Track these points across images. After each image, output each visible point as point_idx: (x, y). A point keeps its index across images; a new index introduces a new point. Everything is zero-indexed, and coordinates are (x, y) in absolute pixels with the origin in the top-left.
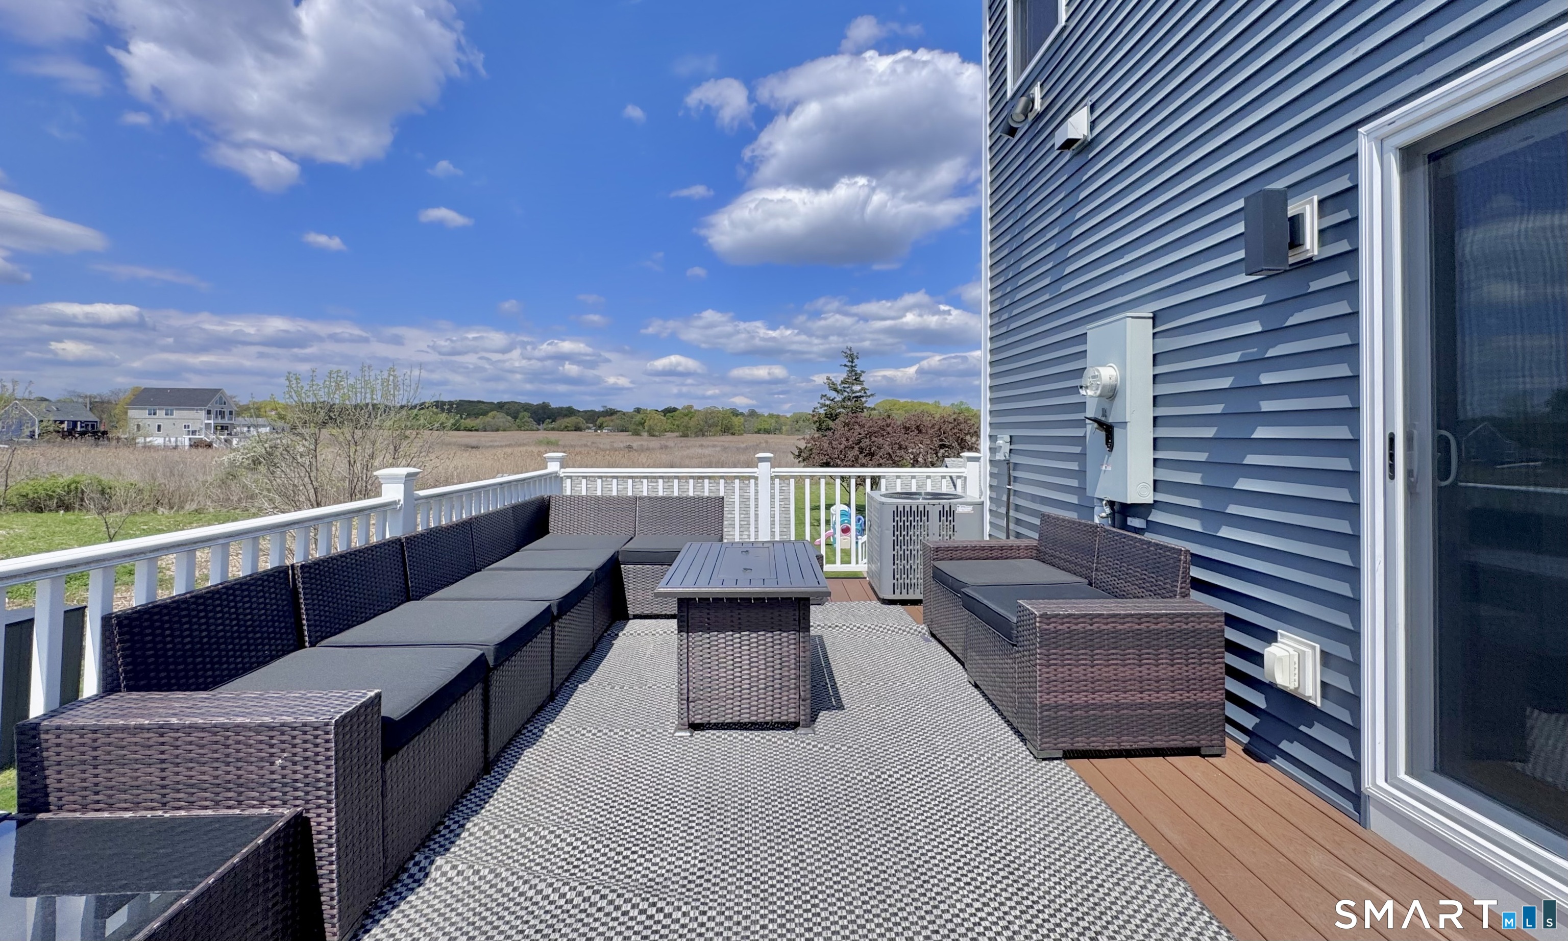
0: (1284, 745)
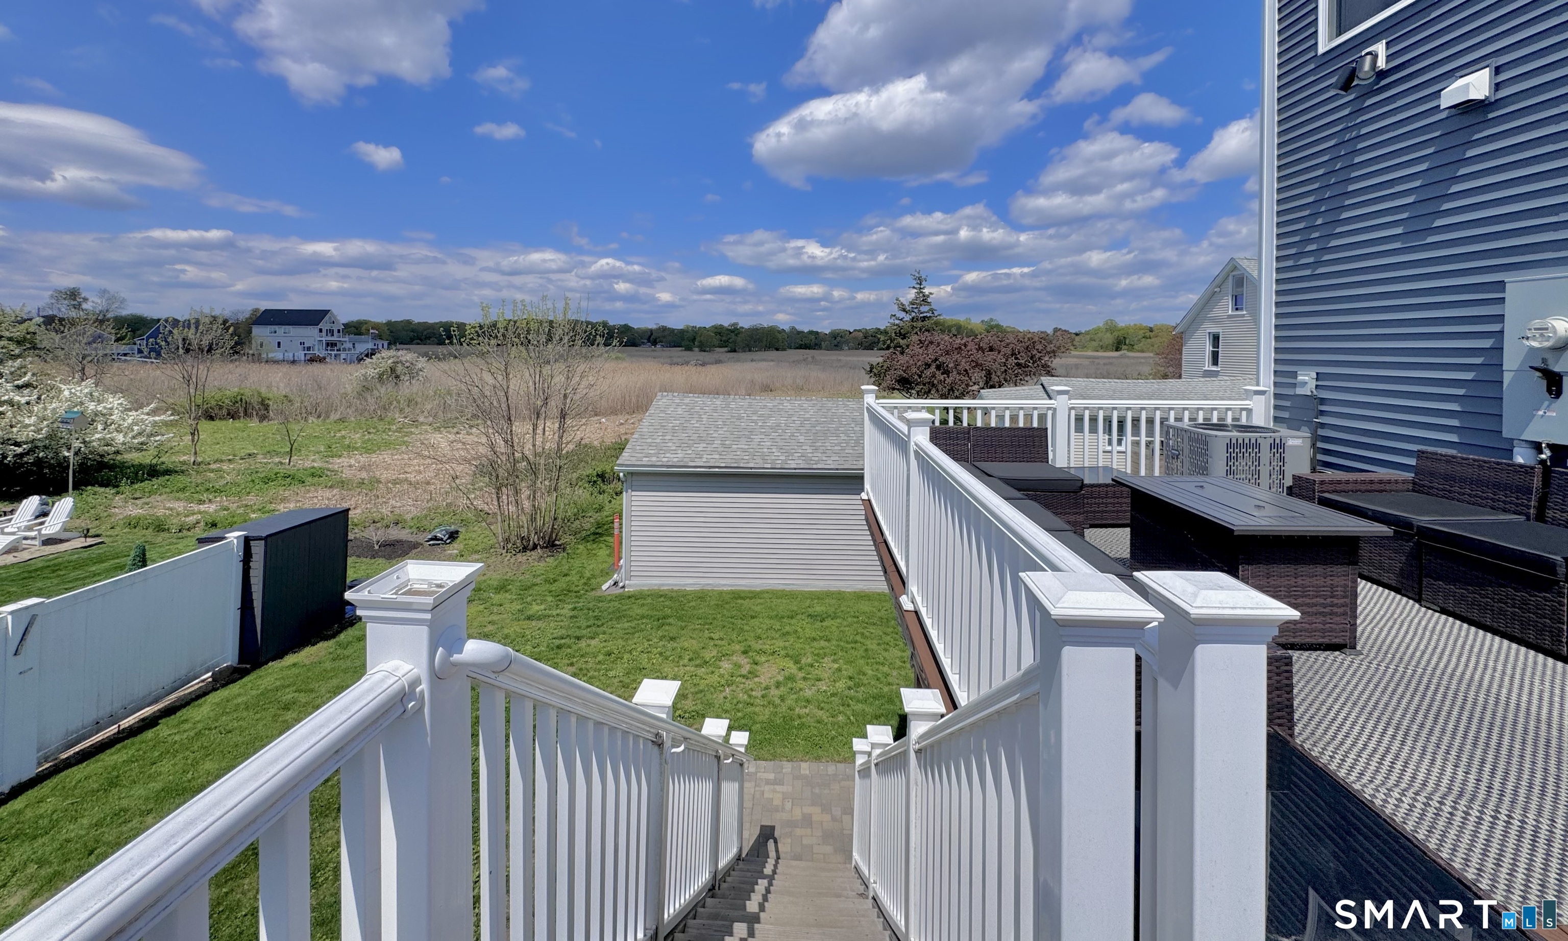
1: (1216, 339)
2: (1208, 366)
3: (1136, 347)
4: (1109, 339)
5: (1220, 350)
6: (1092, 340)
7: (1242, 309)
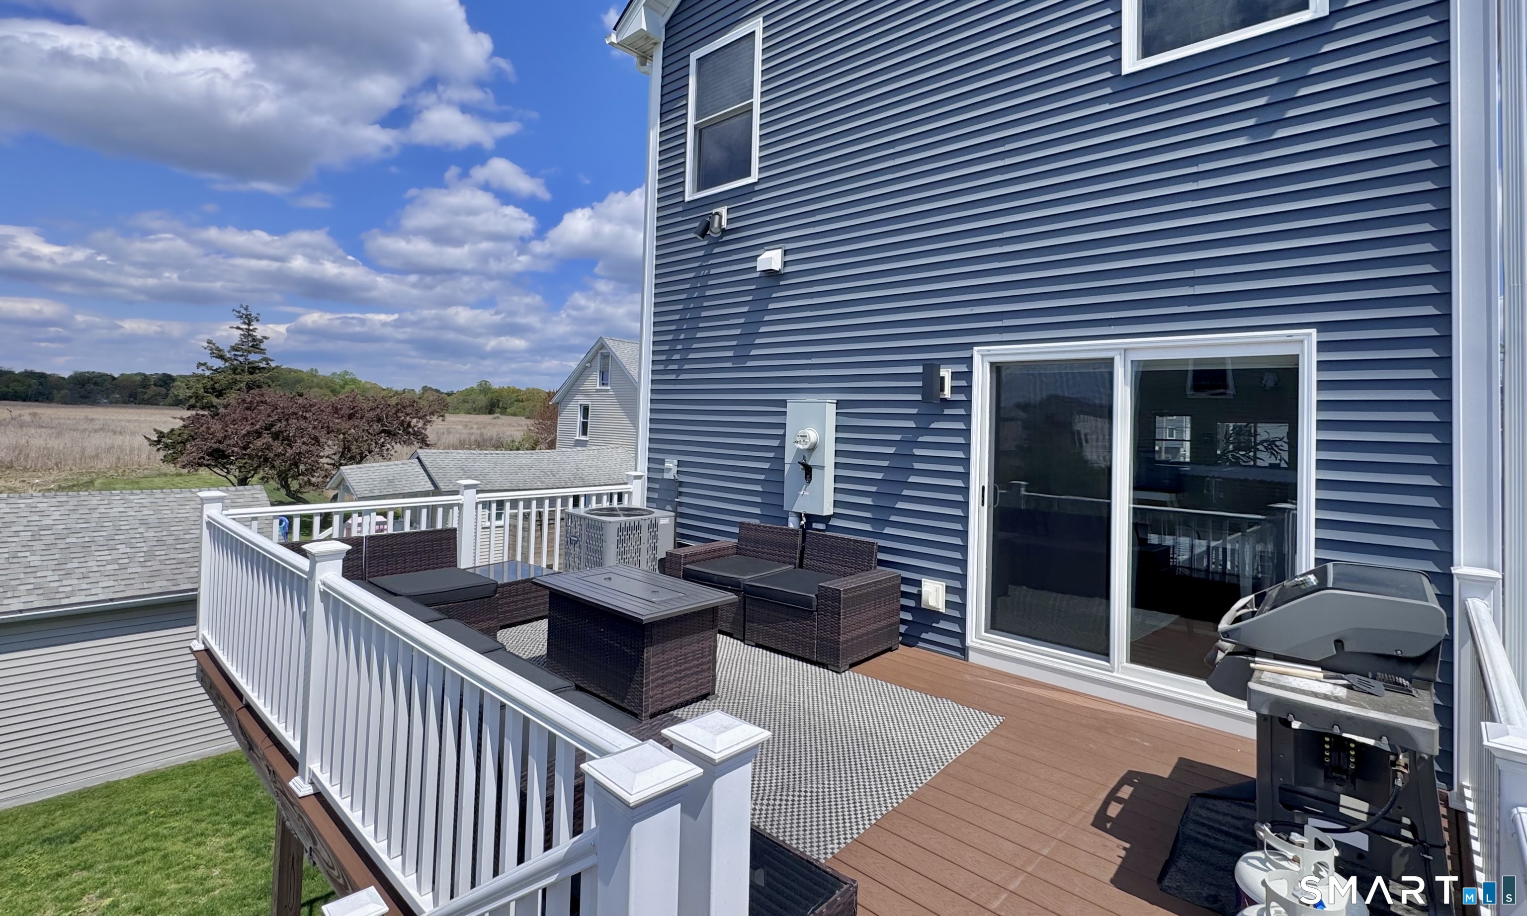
0: (924, 636)
1: (585, 410)
2: (579, 437)
3: (508, 410)
4: (483, 400)
5: (589, 420)
6: (465, 401)
7: (607, 384)
